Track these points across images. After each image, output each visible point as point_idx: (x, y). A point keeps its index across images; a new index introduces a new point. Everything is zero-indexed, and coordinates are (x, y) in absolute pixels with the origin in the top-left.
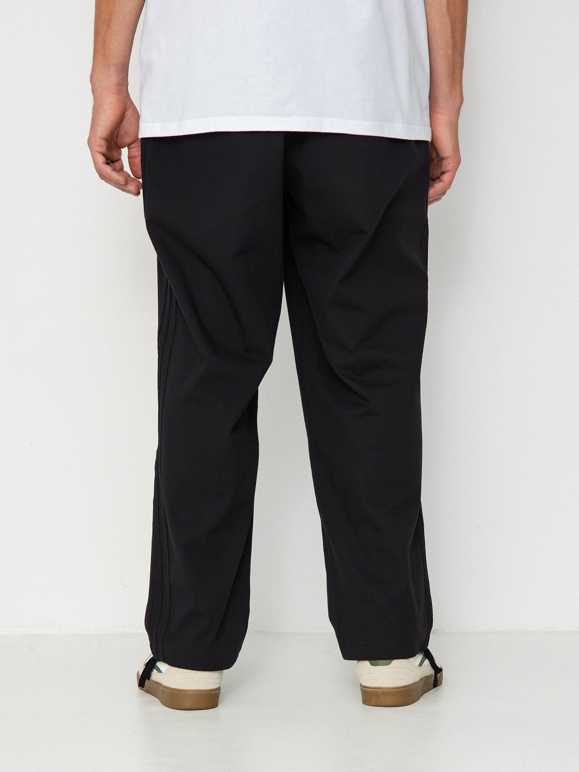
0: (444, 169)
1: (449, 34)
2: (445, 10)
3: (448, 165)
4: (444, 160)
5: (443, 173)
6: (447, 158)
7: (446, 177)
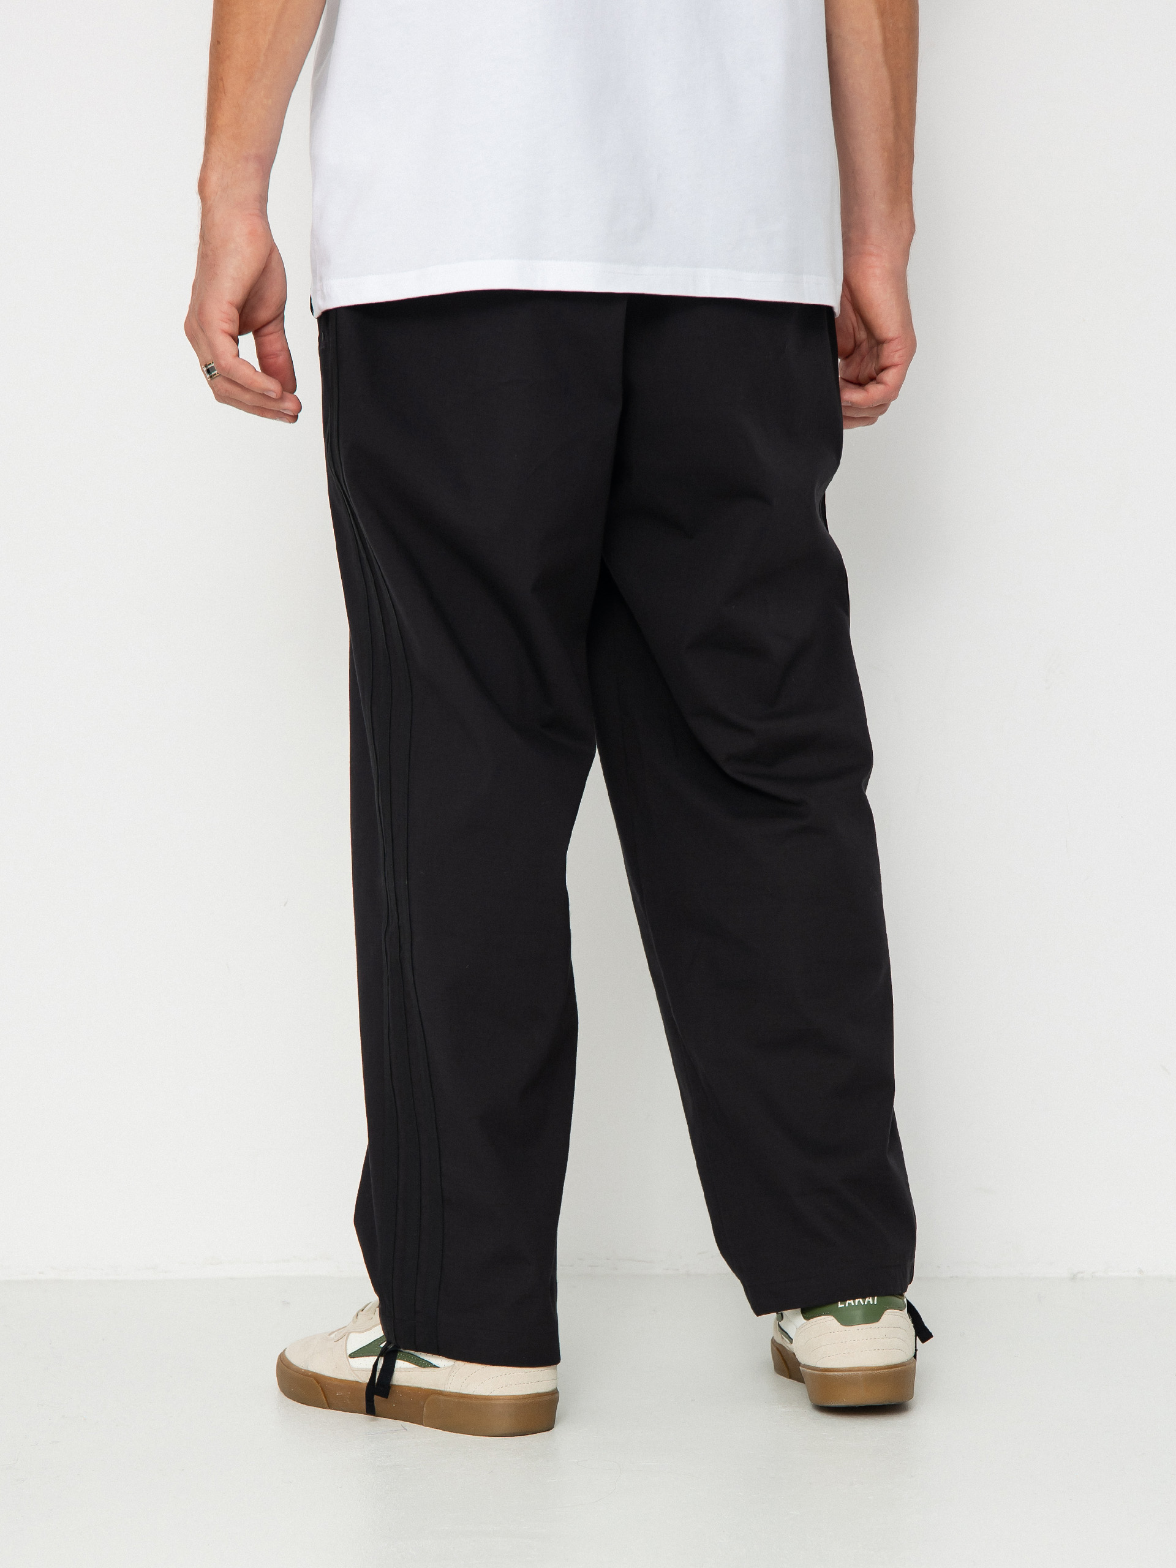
0: (885, 361)
1: (888, 102)
2: (879, 56)
3: (892, 354)
4: (885, 345)
5: (883, 369)
6: (891, 340)
7: (889, 376)
